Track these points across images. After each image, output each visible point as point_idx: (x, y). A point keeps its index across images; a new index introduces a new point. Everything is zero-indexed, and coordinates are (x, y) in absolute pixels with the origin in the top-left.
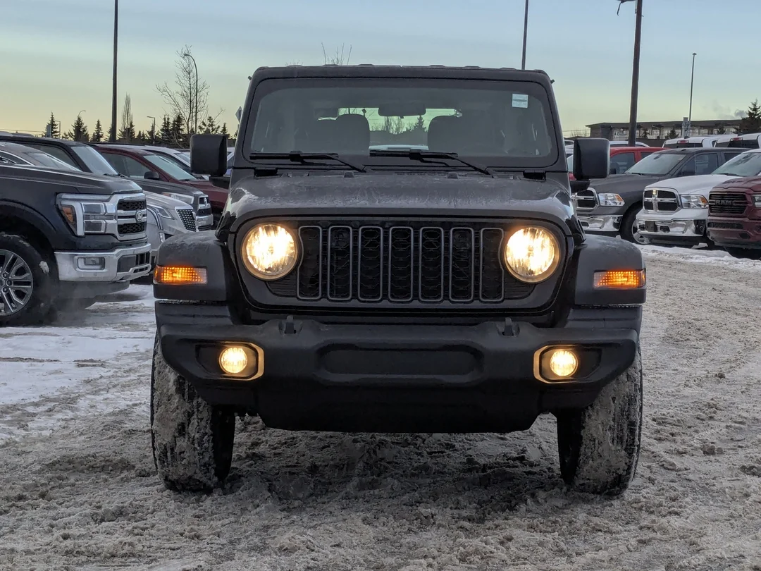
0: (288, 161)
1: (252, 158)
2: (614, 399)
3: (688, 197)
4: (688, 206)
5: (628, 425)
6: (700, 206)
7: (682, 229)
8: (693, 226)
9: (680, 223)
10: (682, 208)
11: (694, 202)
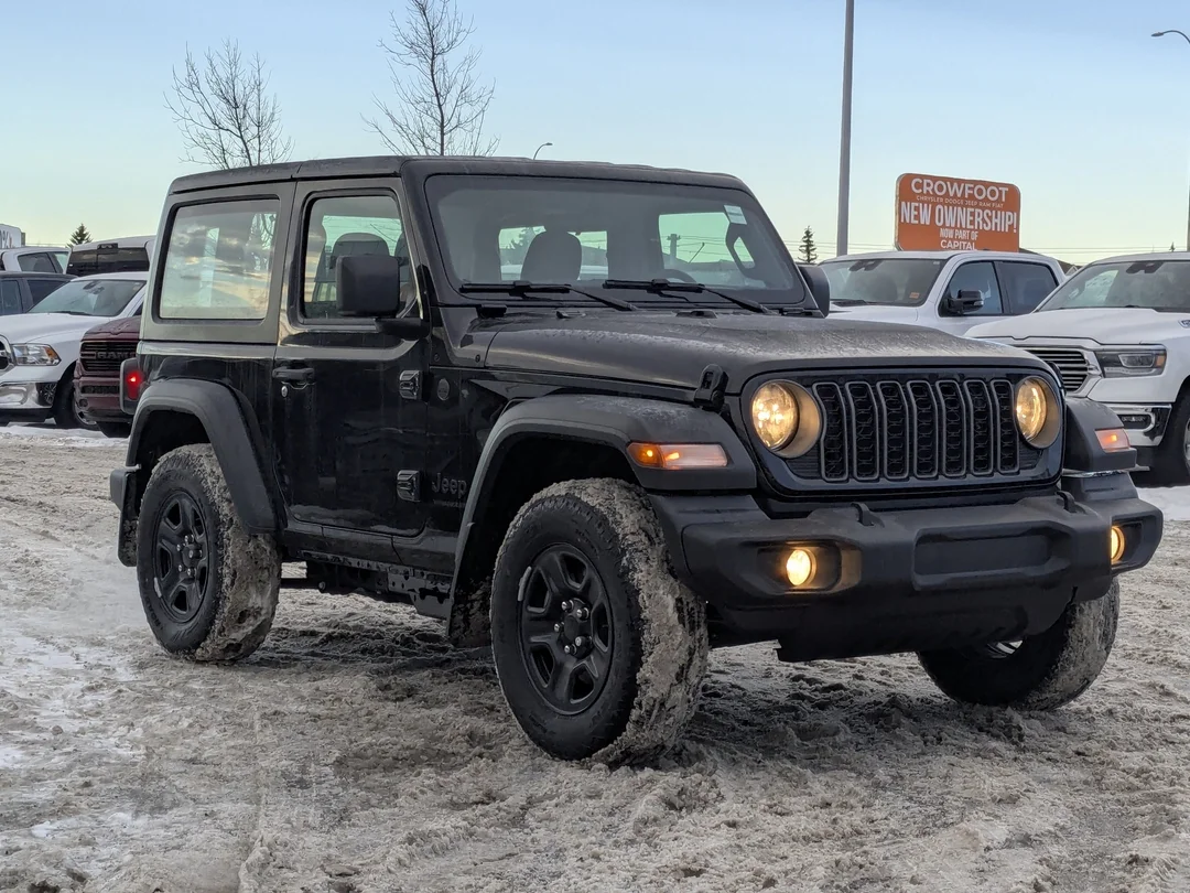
3: (22, 347)
4: (24, 361)
6: (46, 360)
7: (19, 398)
8: (35, 393)
9: (13, 388)
10: (16, 365)
11: (33, 355)
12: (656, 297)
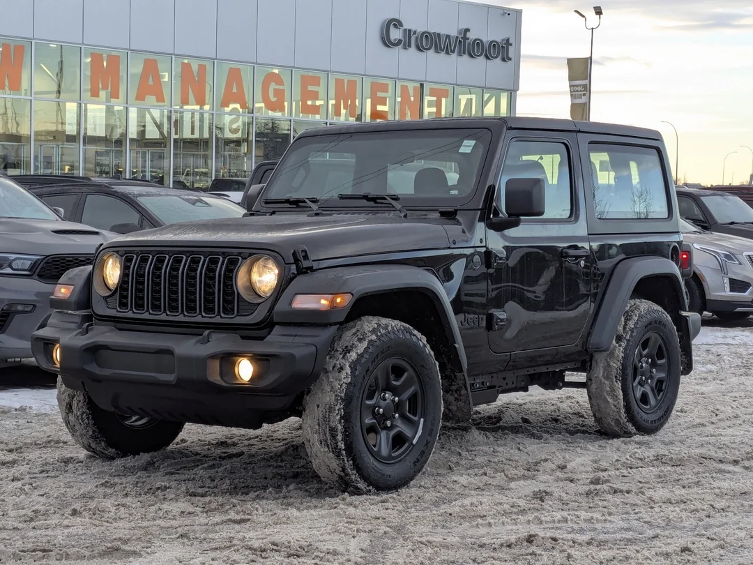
0: (287, 205)
1: (266, 203)
2: (318, 406)
5: (330, 430)
12: (372, 204)
